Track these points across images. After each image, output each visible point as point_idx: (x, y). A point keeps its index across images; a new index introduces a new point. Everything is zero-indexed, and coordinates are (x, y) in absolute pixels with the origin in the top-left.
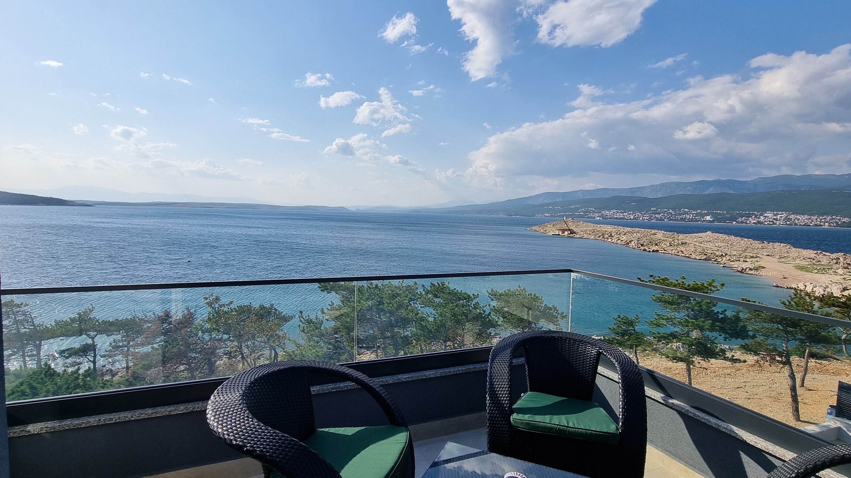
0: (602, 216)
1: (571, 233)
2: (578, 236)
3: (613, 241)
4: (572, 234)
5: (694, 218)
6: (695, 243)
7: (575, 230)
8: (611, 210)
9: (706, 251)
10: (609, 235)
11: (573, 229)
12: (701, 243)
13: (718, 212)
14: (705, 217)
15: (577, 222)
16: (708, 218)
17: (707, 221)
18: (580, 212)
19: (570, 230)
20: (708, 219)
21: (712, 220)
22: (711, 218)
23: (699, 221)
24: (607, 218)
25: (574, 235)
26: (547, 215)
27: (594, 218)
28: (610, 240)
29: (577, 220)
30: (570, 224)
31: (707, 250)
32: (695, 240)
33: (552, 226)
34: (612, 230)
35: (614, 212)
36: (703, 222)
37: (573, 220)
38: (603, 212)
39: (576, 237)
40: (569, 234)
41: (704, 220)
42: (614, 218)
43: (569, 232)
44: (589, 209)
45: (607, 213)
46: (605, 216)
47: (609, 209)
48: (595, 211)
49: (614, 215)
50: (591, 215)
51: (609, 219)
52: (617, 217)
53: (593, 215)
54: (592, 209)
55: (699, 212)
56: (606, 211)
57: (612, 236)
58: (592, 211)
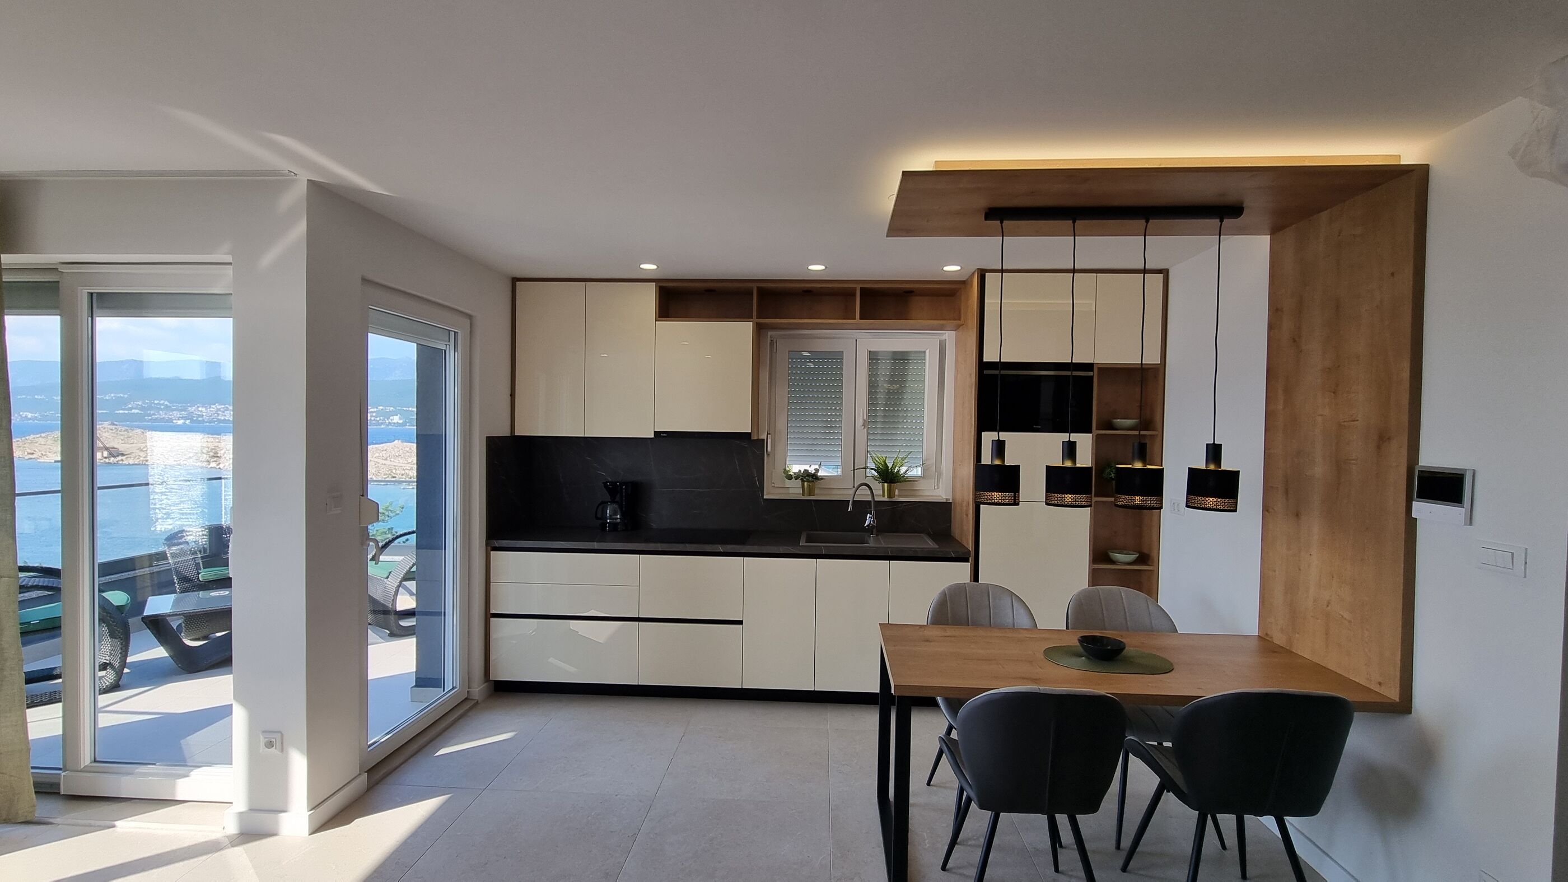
0: (190, 417)
1: (111, 455)
2: (131, 462)
3: (221, 466)
4: (114, 457)
5: (374, 420)
6: (376, 460)
7: (122, 447)
8: (210, 404)
9: (394, 471)
10: (212, 454)
11: (116, 446)
12: (386, 459)
13: (410, 409)
14: (391, 418)
15: (126, 430)
16: (396, 419)
17: (394, 423)
18: (131, 409)
19: (107, 449)
20: (395, 421)
21: (401, 422)
22: (400, 419)
23: (382, 423)
24: (203, 421)
25: (120, 458)
26: (30, 415)
27: (171, 420)
28: (213, 465)
29: (123, 426)
30: (106, 435)
31: (396, 470)
32: (377, 455)
33: (49, 442)
34: (216, 444)
35: (219, 410)
36: (388, 425)
37: (113, 427)
38: (192, 409)
39: (125, 462)
40: (106, 458)
41: (389, 423)
42: (220, 421)
43: (106, 454)
44: (156, 402)
45: (201, 411)
46: (197, 418)
47: (207, 403)
48: (170, 407)
49: (218, 415)
50: (162, 414)
51: (207, 422)
52: (225, 420)
53: (166, 414)
54: (162, 402)
55: (382, 409)
56: (198, 407)
57: (218, 457)
58: (162, 407)
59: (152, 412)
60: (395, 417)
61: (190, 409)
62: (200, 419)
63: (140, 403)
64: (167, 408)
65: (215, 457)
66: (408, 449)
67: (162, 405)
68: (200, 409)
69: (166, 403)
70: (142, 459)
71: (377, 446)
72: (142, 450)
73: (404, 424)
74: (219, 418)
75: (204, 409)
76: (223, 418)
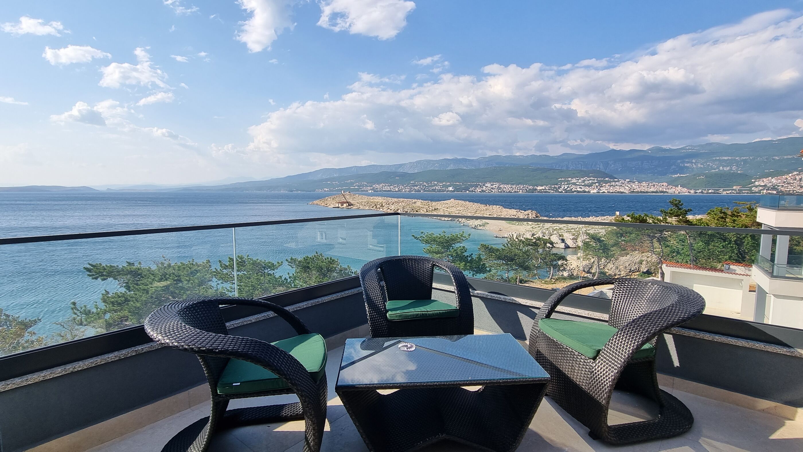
0: (373, 189)
1: (349, 205)
2: (355, 208)
3: (384, 210)
4: (350, 206)
5: (441, 189)
6: (443, 208)
7: (352, 202)
9: (451, 214)
10: (381, 205)
11: (351, 201)
12: (448, 208)
13: (457, 183)
14: (449, 188)
15: (353, 195)
16: (451, 189)
18: (355, 186)
19: (348, 202)
20: (450, 190)
21: (453, 190)
22: (452, 188)
23: (444, 191)
24: (378, 191)
25: (351, 206)
26: (326, 190)
27: (367, 191)
28: (381, 210)
29: (353, 193)
30: (347, 197)
32: (444, 206)
33: (331, 200)
34: (382, 201)
35: (383, 186)
36: (447, 192)
37: (350, 194)
38: (374, 186)
39: (353, 208)
40: (347, 206)
41: (448, 190)
42: (383, 191)
43: (347, 204)
46: (376, 189)
47: (379, 183)
50: (365, 188)
52: (385, 190)
54: (365, 183)
55: (445, 184)
57: (383, 206)
59: (361, 187)
60: (450, 188)
63: (358, 184)
64: (366, 186)
66: (457, 203)
68: (377, 186)
69: (366, 183)
71: (443, 202)
74: (383, 189)
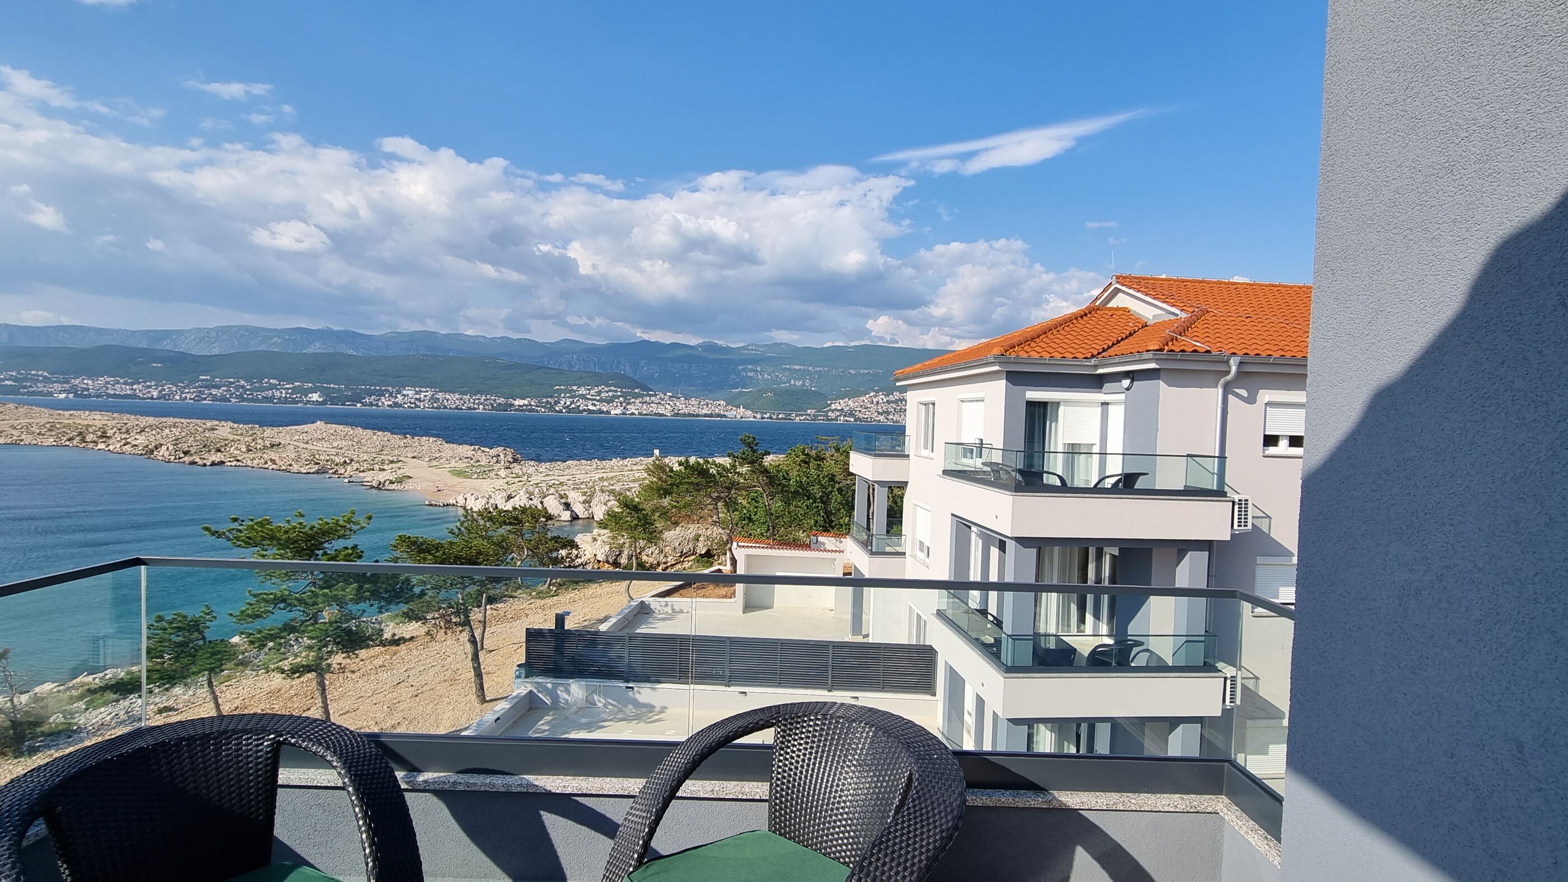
0: (74, 390)
5: (290, 397)
6: (296, 443)
8: (98, 376)
9: (317, 456)
10: (99, 433)
12: (307, 443)
13: (332, 386)
14: (310, 395)
16: (315, 397)
17: (313, 401)
20: (314, 399)
21: (320, 400)
22: (320, 397)
23: (297, 402)
24: (89, 396)
27: (50, 394)
28: (101, 446)
31: (319, 455)
32: (297, 437)
34: (105, 422)
35: (108, 383)
36: (306, 404)
38: (76, 382)
41: (307, 401)
42: (109, 395)
44: (33, 372)
45: (87, 384)
46: (83, 391)
47: (93, 375)
48: (50, 378)
49: (107, 388)
50: (40, 387)
51: (93, 397)
52: (115, 394)
53: (44, 387)
54: (40, 373)
55: (299, 386)
56: (83, 379)
57: (107, 437)
58: (40, 378)
59: (28, 384)
60: (314, 395)
61: (73, 381)
62: (85, 393)
63: (14, 374)
64: (46, 380)
65: (104, 437)
66: (332, 431)
67: (41, 376)
68: (85, 381)
69: (45, 374)
70: (15, 438)
71: (296, 427)
72: (15, 428)
73: (323, 403)
74: (109, 392)
75: (90, 382)
76: (112, 392)
